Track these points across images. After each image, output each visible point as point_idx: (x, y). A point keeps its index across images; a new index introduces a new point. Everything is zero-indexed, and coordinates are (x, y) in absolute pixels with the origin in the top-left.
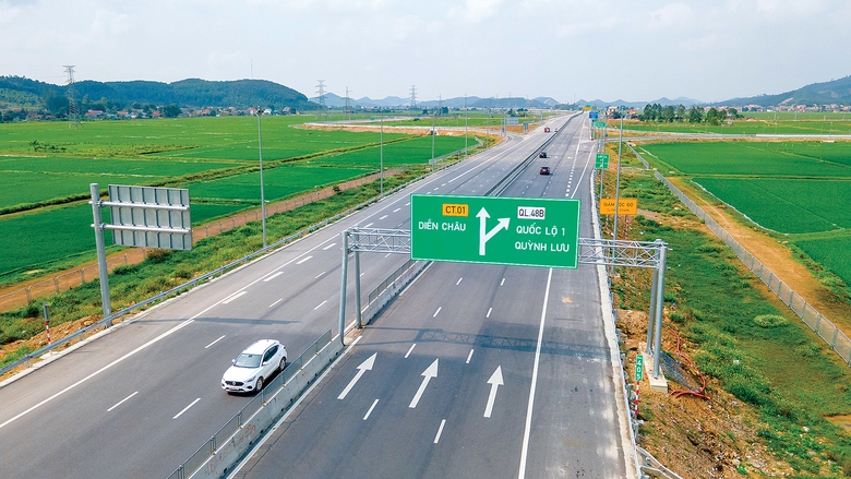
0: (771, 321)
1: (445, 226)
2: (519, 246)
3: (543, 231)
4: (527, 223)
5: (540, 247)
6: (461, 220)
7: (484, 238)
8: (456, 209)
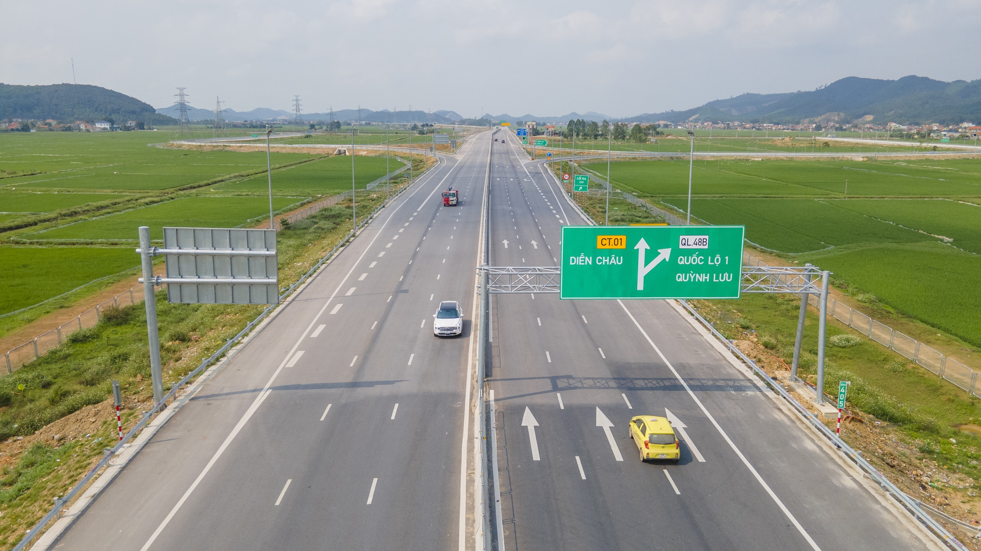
0: (848, 340)
1: (600, 261)
2: (681, 278)
3: (706, 260)
4: (689, 253)
5: (703, 278)
6: (618, 253)
7: (643, 271)
8: (612, 242)
